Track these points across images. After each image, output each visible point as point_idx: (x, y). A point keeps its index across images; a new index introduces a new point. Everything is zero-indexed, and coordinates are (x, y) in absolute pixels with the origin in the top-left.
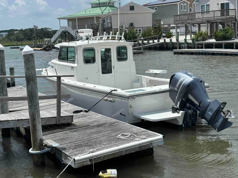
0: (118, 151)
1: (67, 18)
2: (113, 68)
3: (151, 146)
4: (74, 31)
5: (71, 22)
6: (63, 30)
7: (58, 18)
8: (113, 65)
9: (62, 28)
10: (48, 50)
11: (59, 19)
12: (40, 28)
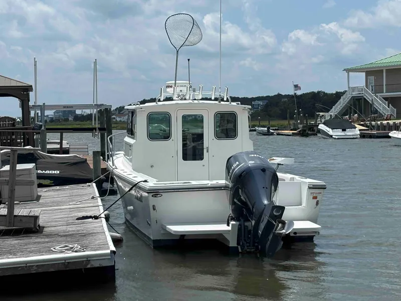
0: (23, 265)
1: (363, 69)
2: (205, 151)
3: (88, 265)
4: (377, 97)
5: (372, 78)
6: (355, 94)
7: (345, 70)
8: (205, 145)
9: (353, 89)
10: (307, 135)
11: (348, 71)
12: (334, 92)
